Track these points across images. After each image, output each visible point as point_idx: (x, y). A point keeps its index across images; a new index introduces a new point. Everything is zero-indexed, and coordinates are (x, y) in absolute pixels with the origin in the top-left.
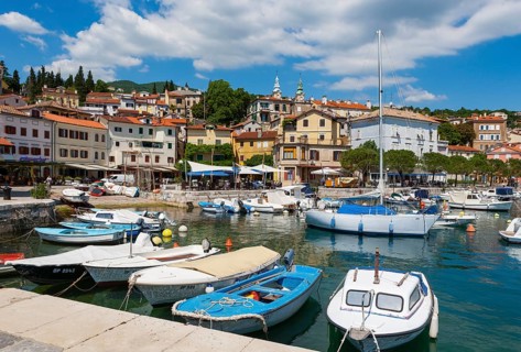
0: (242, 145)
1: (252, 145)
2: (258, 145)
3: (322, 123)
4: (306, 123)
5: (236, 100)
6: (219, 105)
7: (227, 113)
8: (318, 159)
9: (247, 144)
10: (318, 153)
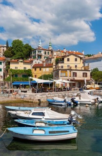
0: (35, 70)
1: (40, 70)
2: (44, 70)
3: (76, 60)
4: (68, 60)
5: (25, 49)
6: (17, 51)
7: (21, 55)
8: (76, 76)
9: (38, 69)
10: (76, 73)
